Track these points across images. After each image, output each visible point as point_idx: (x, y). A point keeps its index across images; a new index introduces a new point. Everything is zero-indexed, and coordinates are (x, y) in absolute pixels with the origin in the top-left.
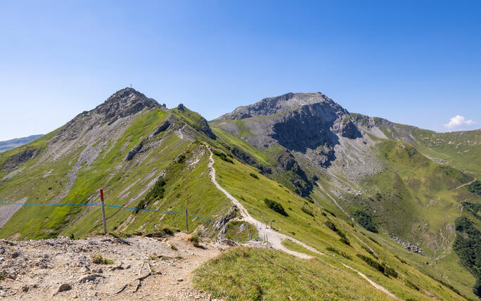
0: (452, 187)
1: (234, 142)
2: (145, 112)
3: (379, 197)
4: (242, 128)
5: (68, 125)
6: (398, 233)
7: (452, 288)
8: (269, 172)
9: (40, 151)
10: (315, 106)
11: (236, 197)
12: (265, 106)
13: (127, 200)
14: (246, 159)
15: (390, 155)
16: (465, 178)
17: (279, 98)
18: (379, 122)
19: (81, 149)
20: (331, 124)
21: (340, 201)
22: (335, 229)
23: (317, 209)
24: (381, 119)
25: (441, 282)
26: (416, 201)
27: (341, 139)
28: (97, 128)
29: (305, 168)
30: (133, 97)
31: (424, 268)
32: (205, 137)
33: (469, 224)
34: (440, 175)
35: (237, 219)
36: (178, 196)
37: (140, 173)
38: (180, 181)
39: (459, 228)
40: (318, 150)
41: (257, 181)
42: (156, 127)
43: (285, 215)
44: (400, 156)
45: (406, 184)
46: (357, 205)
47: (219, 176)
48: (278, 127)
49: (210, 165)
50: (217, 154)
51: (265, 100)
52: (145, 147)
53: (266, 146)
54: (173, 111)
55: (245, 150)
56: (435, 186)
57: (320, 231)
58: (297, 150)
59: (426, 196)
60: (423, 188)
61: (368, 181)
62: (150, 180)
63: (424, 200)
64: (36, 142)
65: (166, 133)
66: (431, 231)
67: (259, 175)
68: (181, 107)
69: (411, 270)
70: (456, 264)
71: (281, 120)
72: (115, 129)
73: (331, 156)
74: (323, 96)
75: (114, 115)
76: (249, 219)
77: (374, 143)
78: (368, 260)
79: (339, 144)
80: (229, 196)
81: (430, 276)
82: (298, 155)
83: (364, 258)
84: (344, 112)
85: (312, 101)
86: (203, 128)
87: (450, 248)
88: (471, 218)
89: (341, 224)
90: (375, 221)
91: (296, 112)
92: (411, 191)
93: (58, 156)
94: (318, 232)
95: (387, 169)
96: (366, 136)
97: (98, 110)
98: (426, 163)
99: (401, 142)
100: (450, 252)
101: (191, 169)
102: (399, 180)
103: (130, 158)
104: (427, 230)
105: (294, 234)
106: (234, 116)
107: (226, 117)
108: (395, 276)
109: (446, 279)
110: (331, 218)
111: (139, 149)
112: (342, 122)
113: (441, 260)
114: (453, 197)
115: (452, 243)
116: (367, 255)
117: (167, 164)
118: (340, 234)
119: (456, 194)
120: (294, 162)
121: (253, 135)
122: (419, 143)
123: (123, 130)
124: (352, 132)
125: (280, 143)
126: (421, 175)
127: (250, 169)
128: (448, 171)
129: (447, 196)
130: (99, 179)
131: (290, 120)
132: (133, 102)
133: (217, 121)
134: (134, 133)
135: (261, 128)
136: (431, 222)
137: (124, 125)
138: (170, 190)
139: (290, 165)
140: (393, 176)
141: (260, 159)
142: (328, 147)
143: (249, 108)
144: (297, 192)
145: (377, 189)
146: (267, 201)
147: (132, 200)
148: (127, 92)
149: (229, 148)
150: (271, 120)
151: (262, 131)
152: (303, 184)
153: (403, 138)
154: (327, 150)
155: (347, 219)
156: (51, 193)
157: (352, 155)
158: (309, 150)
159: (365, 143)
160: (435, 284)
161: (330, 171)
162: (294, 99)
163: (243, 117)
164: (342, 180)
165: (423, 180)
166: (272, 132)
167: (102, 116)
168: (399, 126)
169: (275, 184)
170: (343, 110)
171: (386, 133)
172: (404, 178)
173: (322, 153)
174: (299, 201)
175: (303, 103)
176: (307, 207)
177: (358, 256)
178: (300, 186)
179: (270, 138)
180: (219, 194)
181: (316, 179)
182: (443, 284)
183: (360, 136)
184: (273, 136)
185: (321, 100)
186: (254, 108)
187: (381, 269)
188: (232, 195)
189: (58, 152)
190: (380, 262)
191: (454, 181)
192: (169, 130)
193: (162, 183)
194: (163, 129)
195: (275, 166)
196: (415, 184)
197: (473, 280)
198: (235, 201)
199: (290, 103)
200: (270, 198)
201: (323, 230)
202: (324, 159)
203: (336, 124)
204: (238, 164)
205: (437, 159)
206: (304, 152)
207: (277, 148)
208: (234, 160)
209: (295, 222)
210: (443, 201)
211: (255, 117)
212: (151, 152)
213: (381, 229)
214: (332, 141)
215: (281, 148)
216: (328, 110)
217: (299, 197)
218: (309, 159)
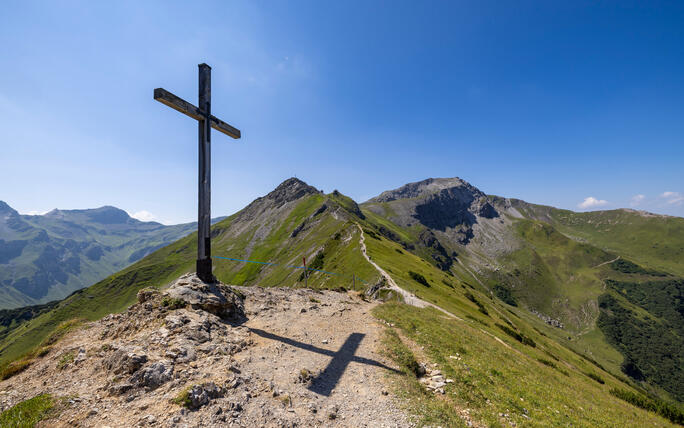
0: (593, 264)
1: (380, 222)
2: (306, 197)
3: (518, 273)
4: (388, 210)
5: (247, 208)
6: (539, 307)
7: (595, 363)
8: (412, 248)
9: (225, 229)
10: (453, 189)
11: (384, 269)
12: (408, 191)
13: (292, 270)
14: (391, 236)
15: (528, 233)
16: (607, 256)
17: (419, 183)
18: (515, 203)
19: (257, 227)
20: (469, 205)
21: (479, 276)
22: (473, 300)
23: (457, 281)
24: (517, 201)
25: (583, 356)
26: (556, 277)
27: (478, 219)
28: (269, 211)
29: (445, 245)
30: (297, 185)
31: (566, 342)
32: (356, 217)
33: (614, 301)
34: (581, 253)
35: (385, 287)
36: (335, 267)
37: (302, 247)
38: (336, 254)
39: (603, 305)
40: (457, 229)
41: (401, 256)
42: (316, 210)
43: (428, 286)
44: (538, 235)
45: (545, 261)
46: (494, 279)
47: (370, 251)
48: (419, 208)
49: (361, 242)
50: (366, 232)
51: (407, 185)
52: (306, 226)
53: (409, 225)
54: (329, 196)
55: (391, 229)
56: (575, 263)
57: (459, 301)
58: (436, 229)
59: (566, 273)
60: (562, 265)
61: (506, 257)
62: (311, 253)
63: (563, 276)
64: (223, 222)
65: (324, 214)
66: (573, 307)
67: (404, 251)
68: (336, 193)
69: (551, 342)
70: (600, 340)
71: (422, 202)
72: (283, 212)
73: (470, 234)
74: (461, 181)
75: (282, 199)
76: (395, 287)
77: (510, 223)
78: (506, 330)
79: (476, 223)
80: (378, 268)
81: (571, 349)
82: (438, 233)
83: (502, 327)
84: (481, 194)
85: (450, 185)
86: (354, 211)
87: (593, 324)
88: (616, 296)
89: (480, 296)
90: (514, 295)
91: (435, 195)
92: (550, 268)
93: (238, 233)
94: (458, 302)
95: (524, 246)
96: (502, 217)
97: (269, 196)
98: (565, 242)
99: (538, 222)
100: (593, 329)
101: (345, 245)
102: (538, 258)
103: (294, 235)
104: (568, 306)
105: (435, 302)
106: (380, 200)
107: (373, 201)
108: (534, 346)
109: (590, 354)
110: (470, 290)
111: (301, 228)
112: (479, 203)
113: (584, 335)
114: (595, 274)
115: (596, 319)
116: (506, 325)
117: (325, 241)
118: (478, 304)
119: (598, 271)
120: (434, 239)
121: (397, 216)
122: (556, 222)
123: (289, 212)
124: (489, 212)
125: (422, 222)
126: (560, 252)
127: (395, 245)
128: (589, 249)
129: (587, 273)
130: (270, 253)
131: (431, 203)
132: (298, 189)
133: (365, 204)
134: (297, 215)
135: (405, 209)
136: (572, 298)
137: (289, 208)
138: (328, 262)
139: (431, 242)
140: (531, 253)
141: (404, 236)
142: (466, 225)
143: (394, 192)
144: (438, 266)
145: (515, 265)
146: (411, 273)
147: (296, 270)
148: (292, 181)
149: (376, 227)
150: (413, 202)
151: (405, 212)
152: (444, 259)
153: (540, 218)
154: (465, 229)
155: (486, 292)
156: (233, 263)
157: (490, 234)
158: (449, 229)
159: (502, 222)
160: (577, 357)
161: (469, 247)
162: (434, 184)
163: (388, 200)
164: (481, 256)
165: (562, 257)
166: (414, 213)
167: (273, 201)
168: (535, 206)
169: (418, 259)
170: (479, 192)
171: (523, 214)
172: (543, 255)
173: (461, 231)
174: (440, 274)
175: (442, 187)
176: (447, 280)
177: (496, 324)
178: (441, 261)
179: (413, 218)
180: (370, 266)
181: (455, 254)
182: (586, 358)
183: (497, 215)
184: (415, 217)
185: (458, 184)
186: (398, 193)
187: (519, 338)
188: (381, 267)
189: (238, 230)
190: (519, 332)
191: (595, 258)
192: (326, 212)
193: (321, 257)
194: (321, 211)
195: (418, 243)
196: (554, 261)
197: (621, 358)
198: (383, 273)
199: (430, 187)
200: (413, 271)
201: (463, 301)
202: (463, 237)
203: (473, 205)
204: (385, 241)
205: (576, 238)
206: (444, 230)
207: (419, 227)
208: (382, 238)
209: (437, 292)
210: (584, 278)
211: (399, 199)
212: (312, 230)
213: (520, 303)
214: (470, 220)
215: (422, 226)
216: (466, 193)
217: (440, 271)
218: (449, 236)
